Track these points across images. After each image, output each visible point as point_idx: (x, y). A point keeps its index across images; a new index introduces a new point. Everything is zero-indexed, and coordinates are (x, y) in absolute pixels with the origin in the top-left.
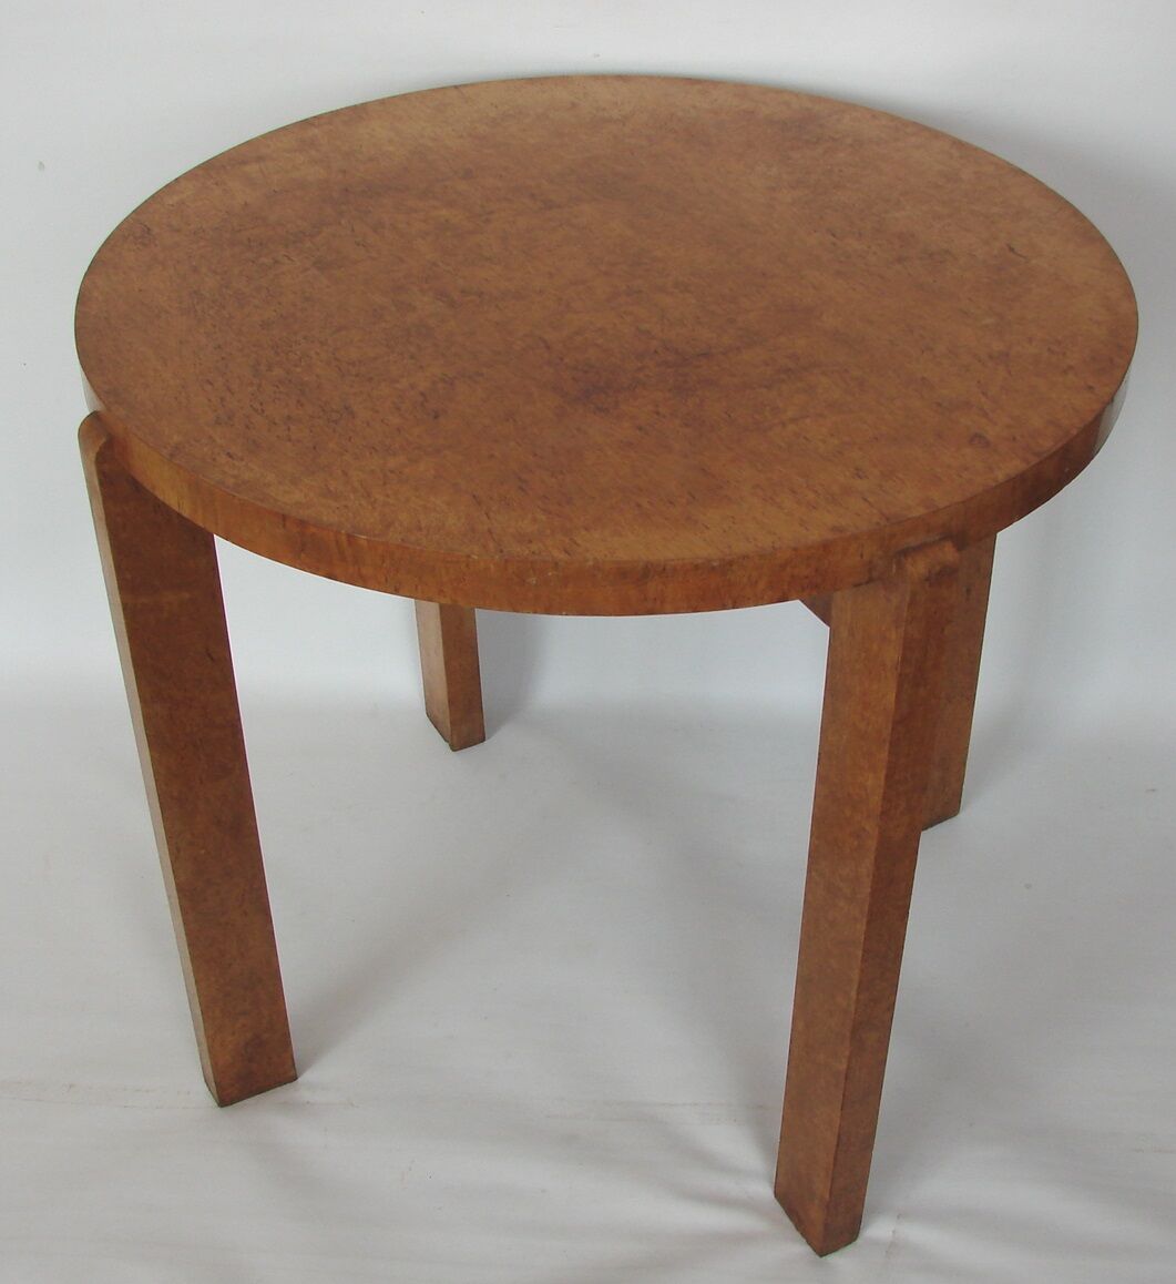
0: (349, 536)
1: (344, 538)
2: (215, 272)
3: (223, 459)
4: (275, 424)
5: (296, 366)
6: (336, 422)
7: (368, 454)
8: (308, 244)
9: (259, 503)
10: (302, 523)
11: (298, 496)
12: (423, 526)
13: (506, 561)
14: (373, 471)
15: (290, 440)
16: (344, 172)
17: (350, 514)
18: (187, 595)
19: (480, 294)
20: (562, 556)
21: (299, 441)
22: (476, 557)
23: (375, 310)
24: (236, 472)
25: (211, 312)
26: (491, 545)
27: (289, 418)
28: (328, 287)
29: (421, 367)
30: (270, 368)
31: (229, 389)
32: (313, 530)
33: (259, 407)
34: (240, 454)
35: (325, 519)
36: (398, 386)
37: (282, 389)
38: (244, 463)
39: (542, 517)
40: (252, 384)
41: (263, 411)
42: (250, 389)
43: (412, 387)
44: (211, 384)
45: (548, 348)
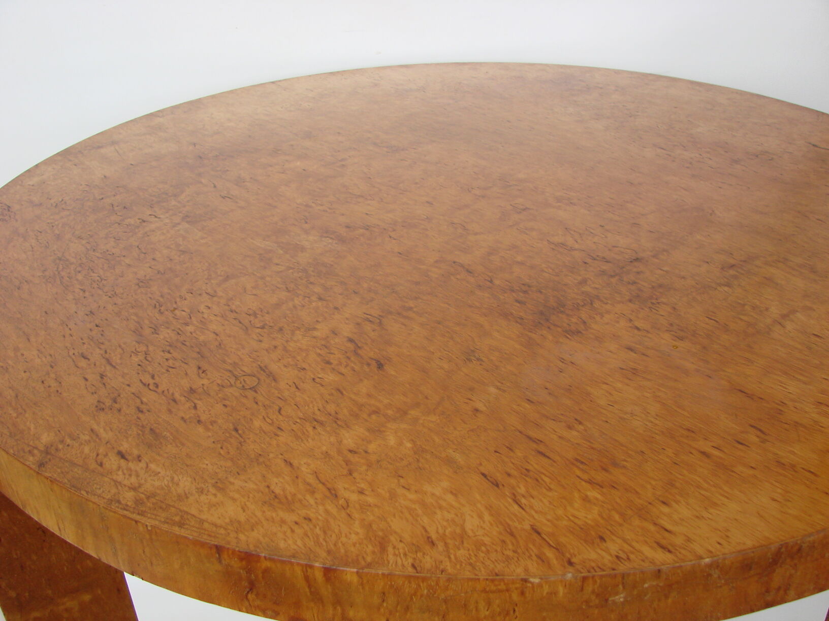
0: (327, 571)
1: (319, 576)
2: (80, 238)
3: (112, 462)
4: (175, 401)
5: (187, 324)
6: (254, 389)
7: (310, 429)
8: (173, 203)
9: (176, 530)
10: (248, 558)
11: (231, 510)
12: (434, 536)
13: (584, 579)
14: (327, 455)
15: (199, 422)
16: (195, 145)
17: (318, 530)
18: (87, 597)
19: (367, 228)
20: (660, 557)
21: (213, 423)
22: (537, 581)
23: (260, 254)
24: (133, 479)
25: (80, 277)
26: (550, 554)
27: (192, 391)
28: (203, 238)
29: (336, 308)
30: (155, 331)
31: (109, 362)
32: (266, 564)
33: (151, 381)
34: (136, 452)
35: (282, 545)
36: (316, 333)
37: (175, 354)
38: (142, 464)
39: (593, 494)
40: (136, 353)
41: (157, 386)
42: (135, 359)
43: (335, 333)
44: (85, 358)
45: (469, 272)
